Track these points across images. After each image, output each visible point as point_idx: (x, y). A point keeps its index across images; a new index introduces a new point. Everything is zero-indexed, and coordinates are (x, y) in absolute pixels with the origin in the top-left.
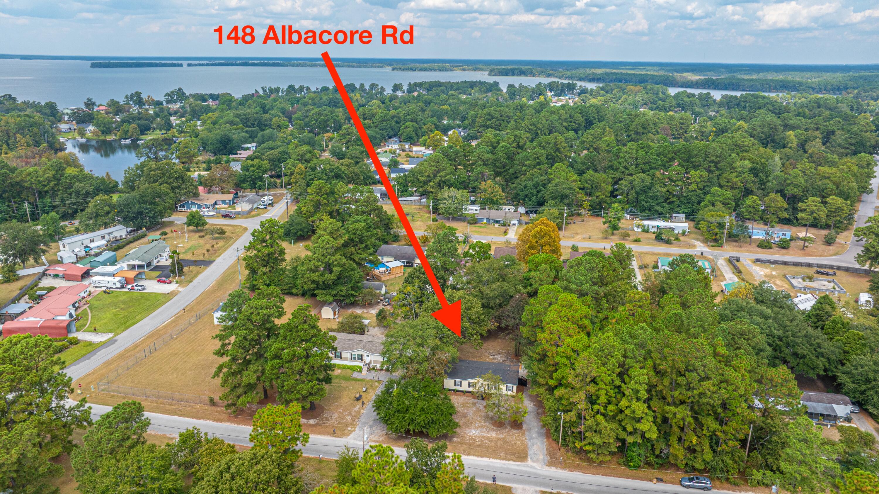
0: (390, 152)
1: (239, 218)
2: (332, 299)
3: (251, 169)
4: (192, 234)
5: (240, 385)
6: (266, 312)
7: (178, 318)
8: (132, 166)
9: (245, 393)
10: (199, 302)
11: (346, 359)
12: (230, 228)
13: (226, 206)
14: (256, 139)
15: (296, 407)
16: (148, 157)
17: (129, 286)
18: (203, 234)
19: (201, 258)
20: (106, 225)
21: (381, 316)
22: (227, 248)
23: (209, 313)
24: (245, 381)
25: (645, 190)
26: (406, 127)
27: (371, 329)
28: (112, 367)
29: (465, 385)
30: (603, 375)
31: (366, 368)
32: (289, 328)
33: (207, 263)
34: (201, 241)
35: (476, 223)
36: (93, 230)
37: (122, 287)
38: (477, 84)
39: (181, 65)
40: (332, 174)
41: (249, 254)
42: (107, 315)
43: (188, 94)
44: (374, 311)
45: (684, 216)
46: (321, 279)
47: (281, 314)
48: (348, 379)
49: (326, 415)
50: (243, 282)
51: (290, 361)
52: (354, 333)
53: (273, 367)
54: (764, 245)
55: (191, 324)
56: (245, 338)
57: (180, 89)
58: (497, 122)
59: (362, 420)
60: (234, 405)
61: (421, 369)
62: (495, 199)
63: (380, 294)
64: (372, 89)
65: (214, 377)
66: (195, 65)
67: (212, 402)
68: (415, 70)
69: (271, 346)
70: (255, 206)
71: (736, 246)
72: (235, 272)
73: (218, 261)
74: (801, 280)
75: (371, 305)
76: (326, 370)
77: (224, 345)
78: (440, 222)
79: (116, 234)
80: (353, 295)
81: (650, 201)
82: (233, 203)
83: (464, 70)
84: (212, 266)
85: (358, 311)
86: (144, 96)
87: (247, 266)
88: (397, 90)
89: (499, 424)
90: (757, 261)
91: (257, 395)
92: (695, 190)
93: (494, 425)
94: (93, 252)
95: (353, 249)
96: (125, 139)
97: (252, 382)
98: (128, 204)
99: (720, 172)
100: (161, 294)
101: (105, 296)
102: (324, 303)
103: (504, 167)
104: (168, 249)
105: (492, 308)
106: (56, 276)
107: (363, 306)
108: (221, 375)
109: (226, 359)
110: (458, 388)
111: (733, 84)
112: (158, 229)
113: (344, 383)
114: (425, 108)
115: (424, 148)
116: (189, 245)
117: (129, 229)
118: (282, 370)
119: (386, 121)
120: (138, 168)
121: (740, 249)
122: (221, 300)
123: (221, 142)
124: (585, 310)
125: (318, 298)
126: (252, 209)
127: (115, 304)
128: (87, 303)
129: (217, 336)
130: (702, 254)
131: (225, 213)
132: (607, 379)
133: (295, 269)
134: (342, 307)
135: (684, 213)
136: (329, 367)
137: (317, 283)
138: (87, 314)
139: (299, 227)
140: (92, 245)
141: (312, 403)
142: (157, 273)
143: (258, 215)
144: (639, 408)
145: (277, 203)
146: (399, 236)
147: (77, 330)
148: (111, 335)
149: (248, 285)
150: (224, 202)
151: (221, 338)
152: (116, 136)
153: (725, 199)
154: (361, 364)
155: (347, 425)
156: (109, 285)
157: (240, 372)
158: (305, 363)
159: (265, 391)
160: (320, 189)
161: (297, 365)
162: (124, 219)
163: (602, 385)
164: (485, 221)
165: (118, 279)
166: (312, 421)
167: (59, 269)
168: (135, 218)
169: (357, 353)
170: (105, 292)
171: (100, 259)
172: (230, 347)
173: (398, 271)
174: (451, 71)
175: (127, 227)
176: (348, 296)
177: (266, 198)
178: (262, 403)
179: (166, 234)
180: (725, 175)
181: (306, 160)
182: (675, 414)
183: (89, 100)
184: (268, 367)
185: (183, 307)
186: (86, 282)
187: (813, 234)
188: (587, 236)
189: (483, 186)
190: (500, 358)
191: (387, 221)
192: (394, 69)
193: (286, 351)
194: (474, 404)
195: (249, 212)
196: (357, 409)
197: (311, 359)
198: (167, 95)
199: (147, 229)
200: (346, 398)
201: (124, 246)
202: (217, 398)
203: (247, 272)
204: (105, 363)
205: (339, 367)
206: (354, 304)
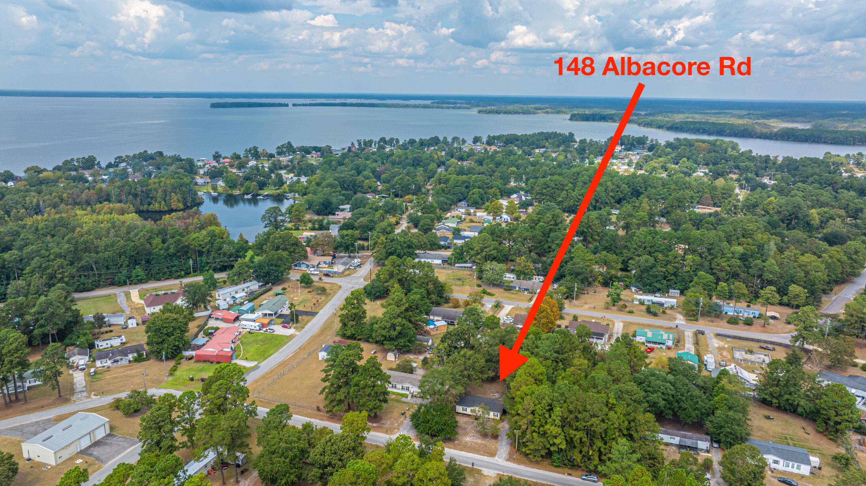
0: (457, 217)
1: (335, 277)
2: (394, 348)
3: (346, 238)
4: (303, 289)
5: (335, 400)
6: (352, 358)
7: (296, 354)
8: (261, 233)
9: (338, 405)
10: (309, 343)
11: (399, 389)
12: (329, 285)
13: (327, 266)
14: (350, 202)
15: (365, 413)
16: (270, 221)
17: (265, 329)
18: (311, 290)
19: (309, 310)
20: (245, 281)
21: (425, 362)
22: (327, 303)
23: (315, 353)
24: (338, 397)
25: (647, 270)
26: (473, 194)
27: (418, 370)
28: (259, 383)
29: (469, 411)
30: (538, 410)
31: (410, 395)
32: (365, 369)
33: (313, 314)
34: (309, 296)
35: (510, 290)
36: (237, 285)
37: (260, 330)
38: (553, 136)
39: (287, 105)
40: (405, 245)
41: (342, 312)
42: (252, 349)
43: (295, 147)
44: (421, 357)
45: (679, 291)
46: (388, 335)
47: (360, 358)
48: (399, 401)
49: (383, 422)
50: (338, 330)
51: (364, 388)
52: (405, 372)
53: (354, 391)
54: (733, 321)
55: (304, 359)
56: (339, 373)
57: (289, 143)
58: (552, 191)
59: (404, 426)
60: (331, 411)
61: (440, 399)
62: (526, 271)
63: (428, 345)
64: (453, 142)
65: (320, 394)
66: (300, 105)
67: (318, 409)
68: (500, 113)
69: (354, 378)
70: (347, 267)
71: (709, 321)
72: (332, 322)
73: (321, 312)
74: (744, 353)
75: (420, 353)
76: (384, 395)
77: (327, 376)
78: (484, 287)
79: (251, 288)
80: (408, 346)
81: (651, 278)
82: (331, 264)
83: (547, 113)
84: (317, 317)
85: (412, 357)
86: (260, 150)
87: (341, 321)
88: (477, 142)
89: (485, 435)
90: (718, 335)
91: (344, 407)
92: (689, 272)
93: (481, 435)
94: (238, 301)
95: (411, 313)
96: (247, 194)
97: (342, 398)
98: (261, 266)
99: (712, 257)
100: (285, 336)
101: (249, 335)
102: (389, 350)
103: (540, 243)
104: (287, 302)
105: (494, 362)
106: (217, 319)
107: (415, 353)
108: (324, 393)
109: (328, 384)
110: (464, 412)
111: (814, 136)
112: (279, 284)
113: (396, 404)
114: (495, 169)
115: (485, 214)
116: (301, 298)
117: (261, 284)
118: (359, 393)
119: (457, 186)
120: (265, 234)
121: (711, 324)
122: (323, 343)
123: (323, 204)
124: (543, 369)
125: (385, 347)
126: (345, 270)
127: (256, 342)
128: (239, 339)
129: (323, 370)
130: (677, 326)
131: (325, 273)
132: (540, 412)
133: (372, 324)
134: (401, 353)
135: (679, 289)
136: (386, 393)
137: (385, 337)
138: (240, 348)
139: (378, 290)
140: (237, 296)
141: (375, 414)
142: (281, 320)
143: (349, 275)
144: (554, 430)
145: (363, 264)
146: (449, 299)
147: (236, 359)
148: (256, 363)
149: (341, 333)
150: (325, 263)
151: (325, 371)
152: (240, 190)
153: (707, 282)
154: (408, 393)
155: (395, 429)
156: (252, 328)
157: (335, 392)
158: (372, 390)
159: (349, 405)
160: (394, 263)
161: (368, 391)
162: (257, 276)
163: (537, 416)
164: (517, 289)
165: (257, 324)
166: (375, 425)
167: (219, 314)
168: (265, 276)
169: (406, 385)
170: (249, 332)
171: (245, 308)
172: (330, 377)
173: (442, 328)
174: (534, 114)
175: (259, 282)
176: (405, 346)
177: (356, 260)
178: (347, 411)
179: (285, 289)
180: (716, 260)
181: (387, 233)
182: (575, 435)
183: (216, 153)
184: (351, 391)
185: (299, 346)
186: (237, 324)
187: (779, 313)
188: (592, 306)
189: (518, 260)
190: (497, 395)
191: (440, 288)
192: (480, 112)
193: (362, 382)
194: (473, 423)
195: (343, 272)
196: (401, 420)
197: (376, 388)
198: (278, 148)
199: (273, 284)
200: (396, 413)
201: (257, 297)
202: (321, 407)
203: (341, 325)
204: (255, 381)
205: (394, 393)
206: (409, 352)
